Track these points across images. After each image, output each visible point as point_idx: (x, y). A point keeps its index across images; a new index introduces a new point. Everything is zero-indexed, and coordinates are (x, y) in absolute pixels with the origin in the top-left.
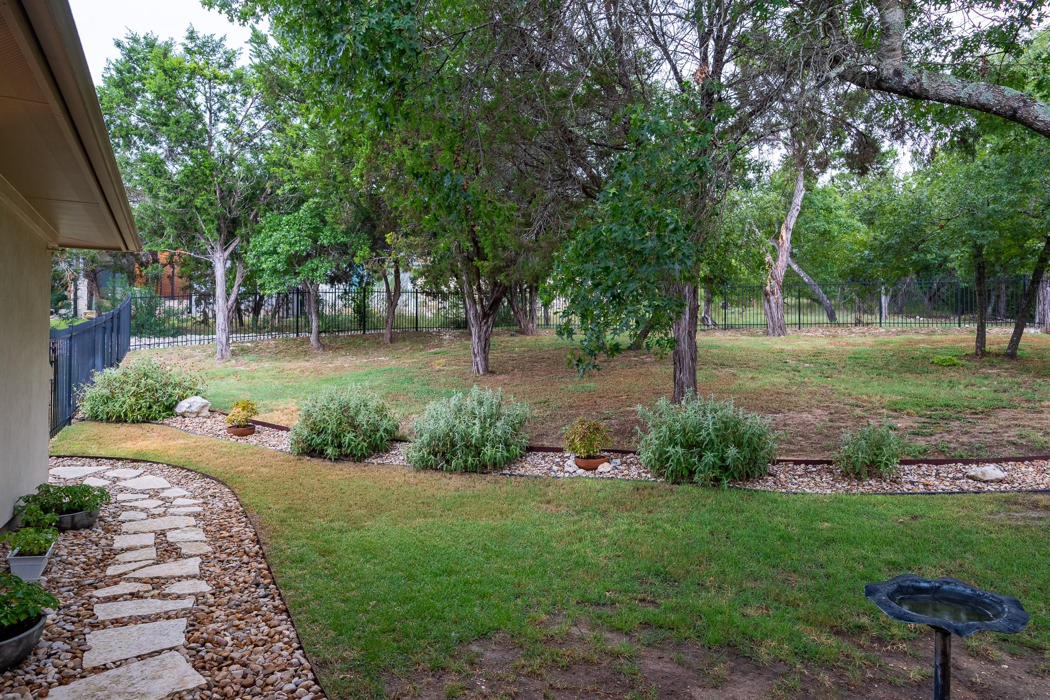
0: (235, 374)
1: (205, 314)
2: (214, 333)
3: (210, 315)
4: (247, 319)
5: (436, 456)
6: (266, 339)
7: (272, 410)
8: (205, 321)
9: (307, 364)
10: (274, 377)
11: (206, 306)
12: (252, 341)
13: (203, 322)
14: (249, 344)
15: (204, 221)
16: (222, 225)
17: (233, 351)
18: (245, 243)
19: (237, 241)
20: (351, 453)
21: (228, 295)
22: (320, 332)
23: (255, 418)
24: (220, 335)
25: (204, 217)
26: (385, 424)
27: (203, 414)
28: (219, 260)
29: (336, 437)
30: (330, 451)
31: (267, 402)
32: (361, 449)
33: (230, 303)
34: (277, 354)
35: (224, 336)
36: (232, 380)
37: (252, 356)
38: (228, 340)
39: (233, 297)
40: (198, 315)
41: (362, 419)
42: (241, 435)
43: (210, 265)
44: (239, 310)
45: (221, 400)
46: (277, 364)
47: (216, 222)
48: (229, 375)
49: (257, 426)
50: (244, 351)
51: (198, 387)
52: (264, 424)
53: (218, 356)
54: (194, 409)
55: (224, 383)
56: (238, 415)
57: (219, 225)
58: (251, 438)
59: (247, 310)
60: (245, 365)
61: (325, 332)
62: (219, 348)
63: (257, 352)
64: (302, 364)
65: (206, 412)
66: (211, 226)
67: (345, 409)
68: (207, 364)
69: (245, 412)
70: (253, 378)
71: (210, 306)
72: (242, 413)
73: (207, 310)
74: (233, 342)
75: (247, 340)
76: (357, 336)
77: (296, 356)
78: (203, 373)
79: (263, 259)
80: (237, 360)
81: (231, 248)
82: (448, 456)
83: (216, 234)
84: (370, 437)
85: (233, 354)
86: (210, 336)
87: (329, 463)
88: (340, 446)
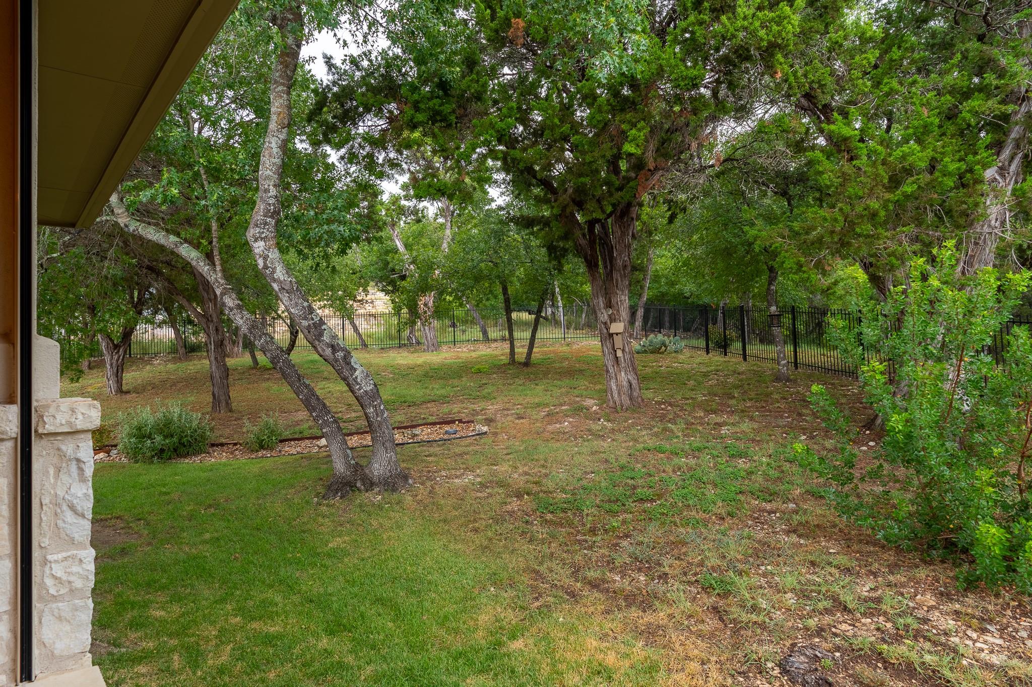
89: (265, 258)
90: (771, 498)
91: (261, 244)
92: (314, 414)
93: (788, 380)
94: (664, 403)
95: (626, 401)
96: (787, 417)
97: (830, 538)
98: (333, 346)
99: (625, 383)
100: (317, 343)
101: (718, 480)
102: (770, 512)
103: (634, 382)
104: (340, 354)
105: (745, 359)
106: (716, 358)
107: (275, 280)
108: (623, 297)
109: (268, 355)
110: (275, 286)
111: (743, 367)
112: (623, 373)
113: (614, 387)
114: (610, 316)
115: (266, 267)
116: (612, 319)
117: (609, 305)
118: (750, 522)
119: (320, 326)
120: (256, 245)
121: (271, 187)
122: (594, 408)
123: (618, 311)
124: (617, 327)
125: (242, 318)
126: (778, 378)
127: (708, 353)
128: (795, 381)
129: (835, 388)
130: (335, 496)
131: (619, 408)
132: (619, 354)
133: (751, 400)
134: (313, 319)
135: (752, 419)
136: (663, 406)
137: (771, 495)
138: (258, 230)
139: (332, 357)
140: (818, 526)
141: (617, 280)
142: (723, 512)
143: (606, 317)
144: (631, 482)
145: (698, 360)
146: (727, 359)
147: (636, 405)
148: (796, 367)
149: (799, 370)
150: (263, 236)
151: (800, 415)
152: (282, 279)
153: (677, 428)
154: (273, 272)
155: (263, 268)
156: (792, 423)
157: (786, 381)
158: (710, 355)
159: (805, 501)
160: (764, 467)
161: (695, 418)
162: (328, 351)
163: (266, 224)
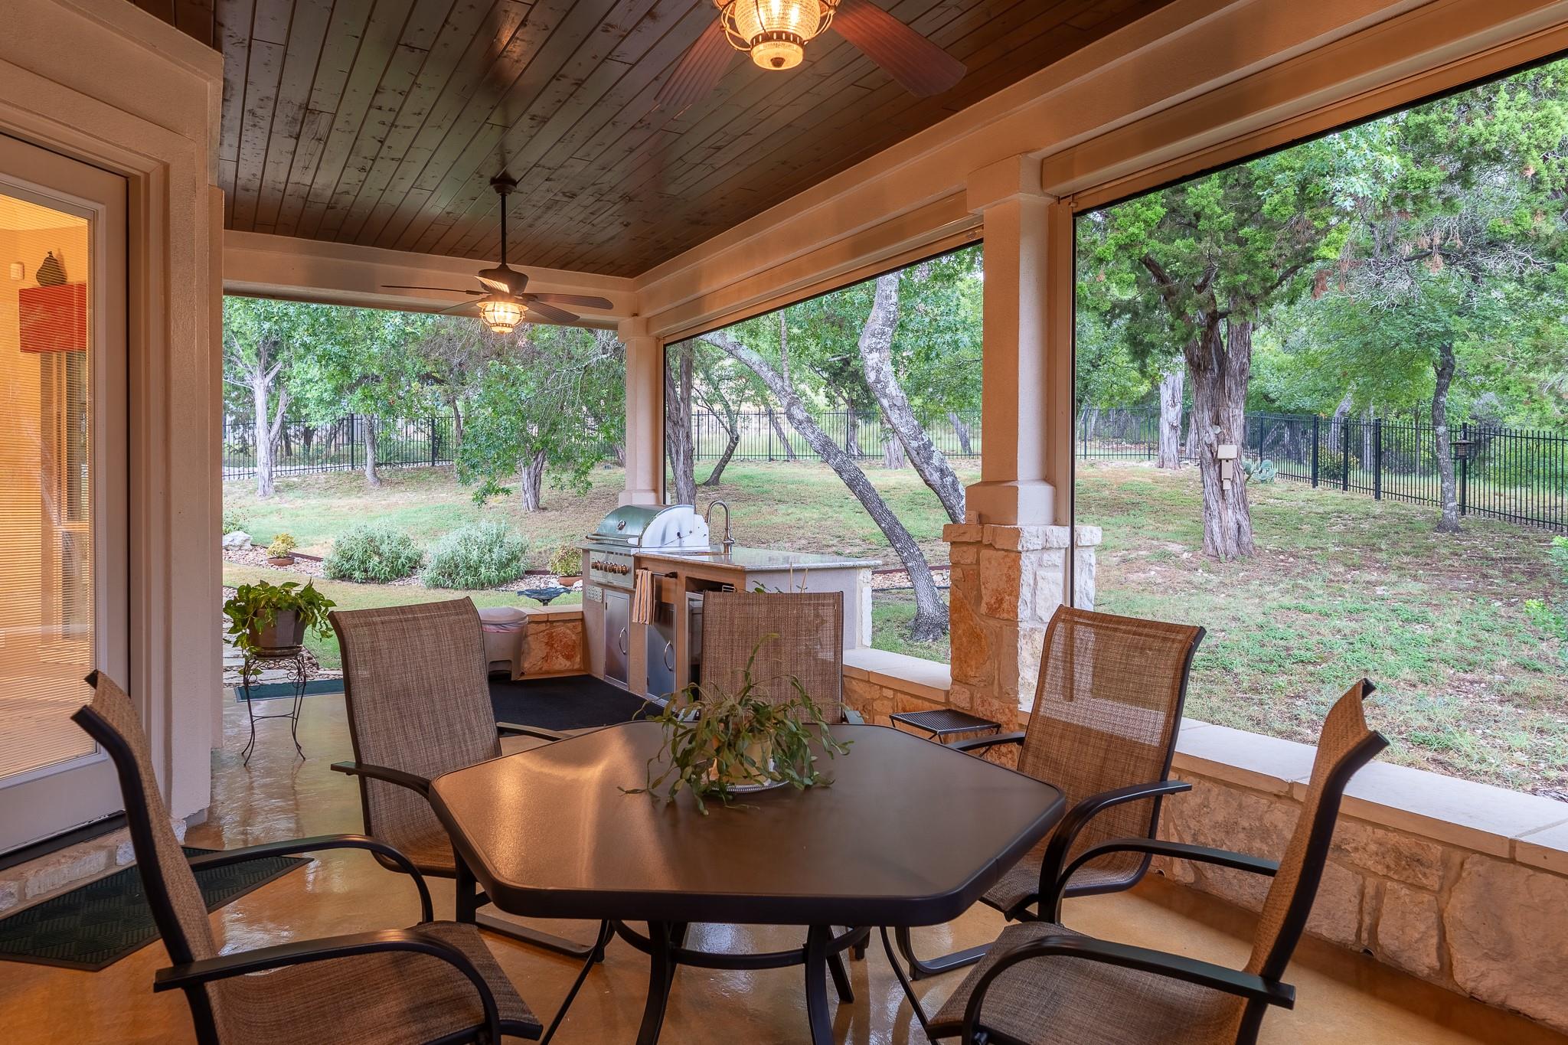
0: (279, 511)
1: (244, 440)
2: (255, 466)
3: (251, 443)
4: (297, 447)
5: (443, 576)
6: (317, 475)
7: (312, 545)
8: (244, 450)
9: (358, 501)
10: (319, 515)
11: (245, 431)
12: (299, 476)
13: (241, 451)
14: (296, 479)
15: (241, 346)
16: (262, 349)
17: (276, 487)
18: (287, 369)
19: (279, 366)
20: (375, 576)
21: (271, 424)
22: (378, 465)
23: (294, 551)
24: (262, 469)
25: (241, 342)
26: (407, 552)
27: (246, 548)
28: (260, 387)
29: (362, 562)
30: (357, 574)
31: (309, 538)
32: (385, 574)
33: (272, 434)
34: (327, 490)
35: (266, 470)
36: (275, 518)
37: (298, 493)
38: (270, 475)
39: (276, 427)
40: (236, 442)
41: (385, 548)
42: (281, 565)
43: (250, 392)
44: (287, 437)
45: (263, 536)
46: (325, 501)
47: (255, 347)
48: (271, 512)
49: (296, 558)
50: (290, 487)
51: (240, 523)
52: (302, 556)
53: (260, 492)
54: (237, 542)
55: (266, 521)
56: (279, 547)
57: (258, 349)
58: (291, 568)
59: (296, 436)
60: (292, 502)
61: (386, 464)
62: (261, 483)
63: (304, 487)
64: (354, 500)
65: (248, 546)
66: (249, 351)
67: (371, 540)
68: (248, 501)
69: (285, 545)
70: (298, 516)
71: (251, 432)
72: (282, 545)
73: (246, 436)
74: (277, 477)
75: (293, 473)
76: (424, 469)
77: (348, 493)
78: (244, 510)
79: (308, 387)
80: (281, 497)
81: (272, 374)
82: (454, 576)
83: (254, 358)
84: (392, 563)
85: (277, 490)
86: (251, 469)
87: (356, 585)
88: (366, 571)
89: (878, 371)
90: (1470, 668)
91: (875, 355)
92: (898, 545)
93: (1457, 529)
94: (1282, 553)
95: (1233, 549)
96: (1467, 579)
97: (1554, 710)
98: (942, 470)
99: (1233, 525)
100: (925, 466)
101: (1397, 646)
102: (1472, 683)
103: (1245, 524)
104: (949, 479)
105: (1378, 497)
106: (1330, 494)
107: (886, 396)
108: (1237, 412)
109: (845, 476)
110: (885, 402)
111: (1377, 508)
112: (1230, 512)
113: (1216, 529)
114: (1217, 436)
115: (878, 381)
116: (1221, 440)
117: (1217, 421)
118: (1450, 691)
119: (929, 448)
120: (870, 357)
121: (893, 293)
122: (1185, 555)
123: (1229, 429)
124: (1227, 451)
125: (813, 433)
126: (1441, 527)
127: (1315, 484)
128: (1467, 530)
129: (1530, 543)
130: (926, 638)
131: (1223, 556)
132: (1227, 485)
133: (1407, 554)
134: (923, 439)
135: (1415, 578)
136: (1281, 557)
137: (1470, 665)
138: (874, 339)
139: (939, 482)
140: (1538, 697)
141: (1230, 388)
142: (1414, 678)
143: (1213, 437)
144: (1282, 643)
145: (1303, 495)
146: (1347, 494)
147: (1244, 552)
148: (1463, 512)
149: (1467, 515)
150: (879, 347)
151: (1485, 576)
152: (894, 395)
153: (1315, 585)
154: (885, 387)
155: (875, 382)
156: (1476, 587)
157: (1454, 531)
158: (1319, 488)
159: (1514, 673)
160: (1453, 635)
161: (1335, 574)
162: (935, 477)
163: (883, 333)
